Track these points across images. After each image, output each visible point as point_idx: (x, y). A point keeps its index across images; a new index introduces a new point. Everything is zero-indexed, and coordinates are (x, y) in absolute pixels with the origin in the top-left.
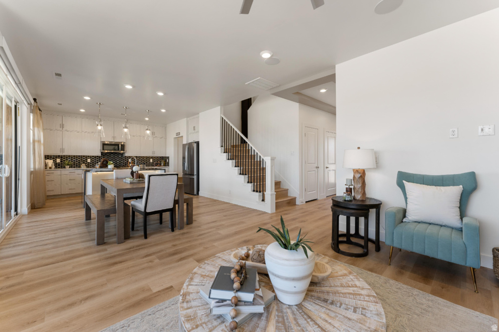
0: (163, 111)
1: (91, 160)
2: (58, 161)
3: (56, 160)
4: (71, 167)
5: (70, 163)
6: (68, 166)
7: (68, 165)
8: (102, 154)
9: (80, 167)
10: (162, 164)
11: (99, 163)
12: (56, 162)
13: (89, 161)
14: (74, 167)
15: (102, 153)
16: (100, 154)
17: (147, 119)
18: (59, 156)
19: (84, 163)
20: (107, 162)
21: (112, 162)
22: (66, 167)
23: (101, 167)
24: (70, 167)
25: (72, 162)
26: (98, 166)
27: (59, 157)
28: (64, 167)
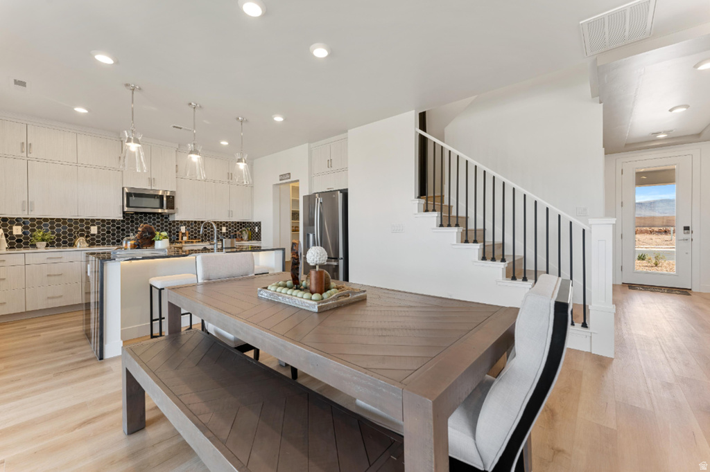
0: (279, 119)
1: (99, 228)
2: (17, 230)
3: (11, 228)
4: (50, 244)
5: (47, 237)
6: (45, 243)
7: (43, 240)
8: (124, 217)
9: (72, 245)
10: (246, 237)
11: (132, 237)
12: (11, 233)
13: (94, 230)
14: (59, 245)
15: (124, 213)
16: (119, 216)
17: (225, 143)
18: (18, 219)
19: (82, 235)
20: (153, 235)
21: (165, 234)
22: (38, 244)
23: (137, 246)
24: (47, 246)
25: (53, 233)
26: (128, 243)
27: (17, 221)
28: (34, 246)
